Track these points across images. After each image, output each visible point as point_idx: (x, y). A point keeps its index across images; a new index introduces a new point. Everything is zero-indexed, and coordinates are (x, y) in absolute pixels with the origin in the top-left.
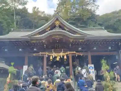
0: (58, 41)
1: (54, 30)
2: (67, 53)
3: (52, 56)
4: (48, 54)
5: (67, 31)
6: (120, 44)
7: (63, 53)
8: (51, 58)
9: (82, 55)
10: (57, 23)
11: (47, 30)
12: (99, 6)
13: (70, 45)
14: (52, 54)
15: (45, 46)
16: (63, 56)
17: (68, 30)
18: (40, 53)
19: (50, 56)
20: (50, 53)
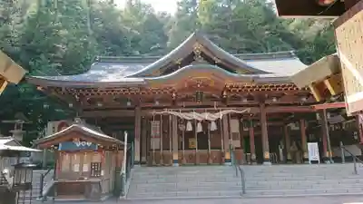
0: (199, 86)
1: (192, 66)
10: (197, 48)
17: (219, 61)
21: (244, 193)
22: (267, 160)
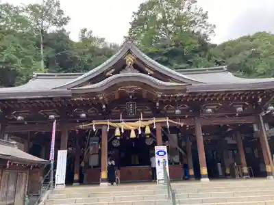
0: (131, 97)
1: (121, 74)
2: (150, 122)
3: (120, 129)
4: (111, 124)
5: (150, 75)
6: (260, 100)
7: (143, 121)
8: (117, 133)
9: (182, 125)
10: (130, 60)
11: (108, 74)
12: (214, 26)
13: (158, 104)
14: (119, 124)
15: (104, 107)
16: (143, 129)
17: (152, 72)
18: (94, 123)
19: (115, 128)
20: (115, 122)
22: (205, 177)
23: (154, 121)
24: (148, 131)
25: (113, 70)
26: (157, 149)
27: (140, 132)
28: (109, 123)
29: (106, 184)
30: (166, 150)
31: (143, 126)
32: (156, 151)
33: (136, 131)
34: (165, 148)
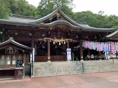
2: (65, 40)
7: (63, 39)
8: (54, 43)
9: (76, 42)
10: (58, 15)
13: (69, 34)
14: (55, 40)
15: (49, 32)
16: (63, 42)
18: (45, 38)
19: (53, 41)
20: (53, 39)
21: (83, 71)
22: (82, 59)
23: (67, 40)
24: (65, 43)
25: (52, 18)
26: (68, 49)
27: (62, 43)
28: (51, 39)
29: (50, 61)
30: (70, 50)
31: (63, 41)
32: (67, 50)
33: (61, 43)
34: (70, 49)
